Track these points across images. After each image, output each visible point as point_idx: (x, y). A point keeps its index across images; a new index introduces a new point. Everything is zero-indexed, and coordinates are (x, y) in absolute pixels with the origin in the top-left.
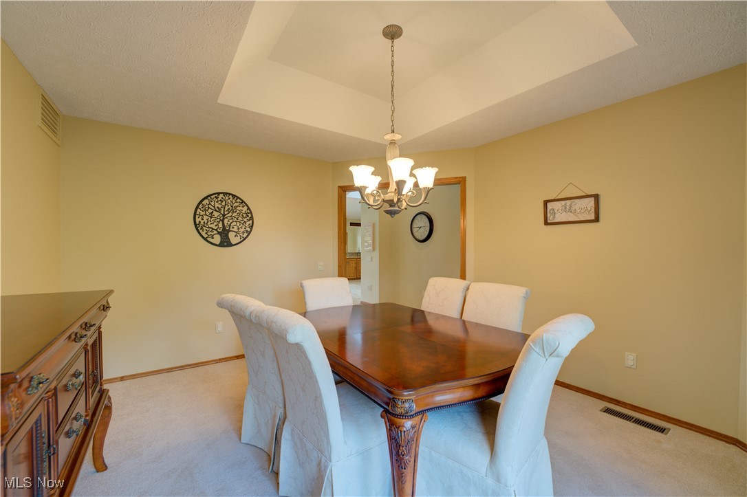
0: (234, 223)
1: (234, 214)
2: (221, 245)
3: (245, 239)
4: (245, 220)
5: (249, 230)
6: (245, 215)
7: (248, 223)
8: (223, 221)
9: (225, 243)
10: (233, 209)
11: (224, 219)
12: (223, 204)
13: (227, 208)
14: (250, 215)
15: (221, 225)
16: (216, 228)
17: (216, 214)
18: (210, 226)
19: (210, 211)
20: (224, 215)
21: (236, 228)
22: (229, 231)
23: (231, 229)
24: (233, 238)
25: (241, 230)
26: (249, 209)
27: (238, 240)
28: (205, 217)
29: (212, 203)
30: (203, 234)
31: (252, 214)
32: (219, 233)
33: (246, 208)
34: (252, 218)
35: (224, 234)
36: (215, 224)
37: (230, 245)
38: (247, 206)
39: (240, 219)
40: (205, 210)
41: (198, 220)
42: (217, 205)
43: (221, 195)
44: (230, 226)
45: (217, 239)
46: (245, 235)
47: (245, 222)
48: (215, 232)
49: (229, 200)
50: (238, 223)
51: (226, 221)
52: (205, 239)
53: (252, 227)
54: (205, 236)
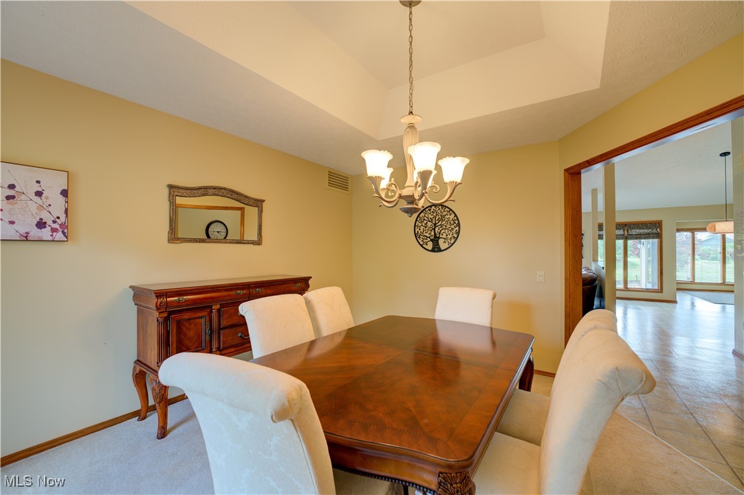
0: (444, 231)
1: (444, 223)
2: (433, 250)
3: (452, 245)
4: (453, 227)
5: (456, 236)
6: (452, 223)
7: (455, 229)
8: (434, 229)
9: (436, 249)
10: (442, 219)
11: (435, 227)
12: (435, 214)
13: (437, 217)
14: (457, 222)
15: (433, 233)
16: (429, 236)
17: (429, 224)
18: (425, 234)
19: (425, 222)
20: (435, 224)
21: (444, 234)
22: (439, 238)
23: (441, 236)
24: (442, 245)
25: (449, 237)
26: (456, 216)
27: (446, 246)
28: (422, 228)
29: (427, 215)
30: (420, 241)
31: (458, 221)
32: (432, 240)
33: (453, 215)
34: (459, 225)
35: (435, 240)
36: (429, 232)
37: (440, 250)
38: (454, 213)
39: (448, 226)
40: (422, 222)
41: (417, 230)
42: (430, 216)
43: (433, 207)
44: (440, 233)
45: (430, 246)
46: (453, 241)
47: (453, 229)
48: (429, 239)
49: (439, 210)
50: (447, 230)
51: (437, 229)
52: (422, 246)
53: (458, 233)
54: (422, 243)
